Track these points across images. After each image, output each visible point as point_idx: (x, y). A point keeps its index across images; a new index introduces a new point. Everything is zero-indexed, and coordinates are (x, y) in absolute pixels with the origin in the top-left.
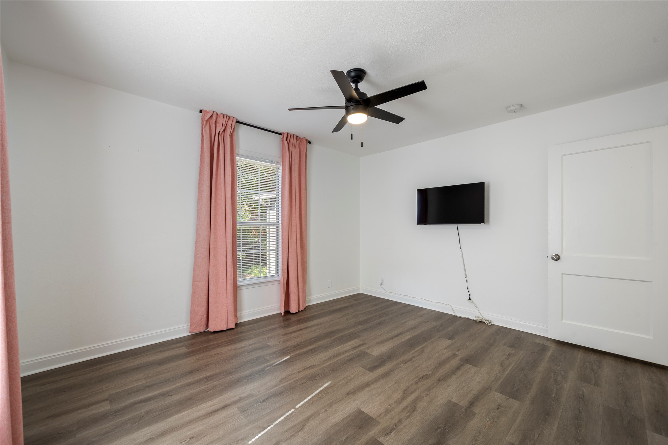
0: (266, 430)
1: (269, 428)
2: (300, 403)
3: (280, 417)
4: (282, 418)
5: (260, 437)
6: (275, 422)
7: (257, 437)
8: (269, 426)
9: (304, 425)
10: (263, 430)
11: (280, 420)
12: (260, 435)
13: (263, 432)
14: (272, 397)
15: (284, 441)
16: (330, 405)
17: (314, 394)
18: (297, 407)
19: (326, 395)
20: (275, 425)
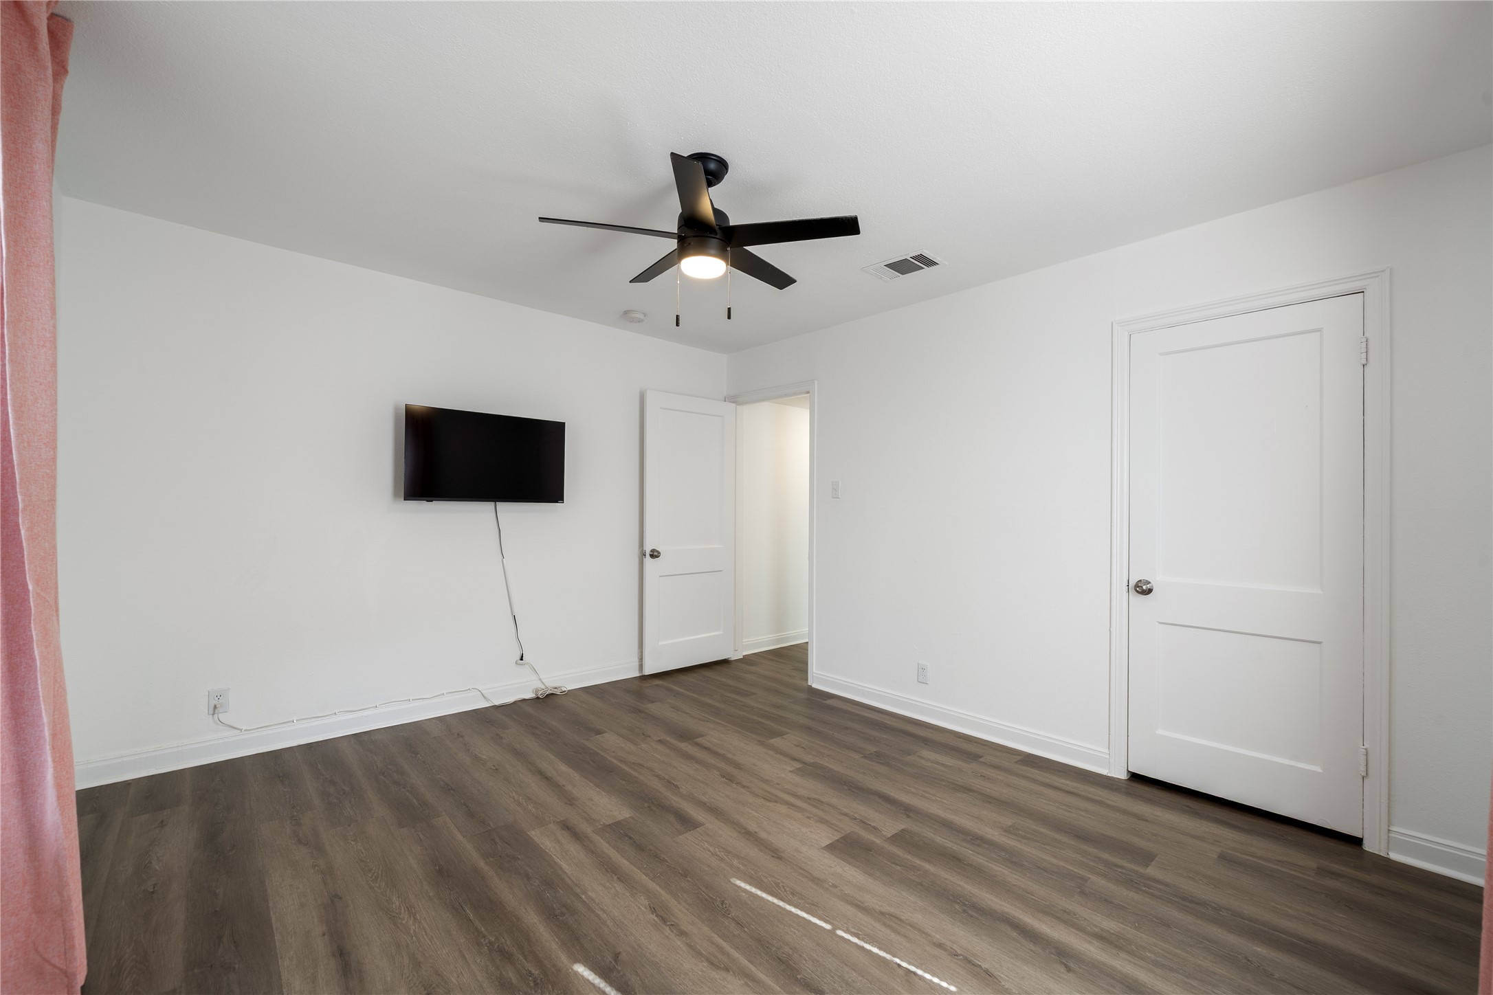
0: (912, 968)
1: (904, 964)
2: (815, 925)
3: (869, 952)
4: (868, 946)
5: (934, 975)
6: (884, 958)
7: (936, 980)
8: (899, 966)
9: (882, 913)
10: (915, 973)
11: (875, 950)
12: (928, 976)
13: (920, 972)
14: (799, 977)
15: (929, 938)
16: (817, 881)
17: (781, 904)
18: (828, 927)
19: (783, 887)
20: (894, 956)
